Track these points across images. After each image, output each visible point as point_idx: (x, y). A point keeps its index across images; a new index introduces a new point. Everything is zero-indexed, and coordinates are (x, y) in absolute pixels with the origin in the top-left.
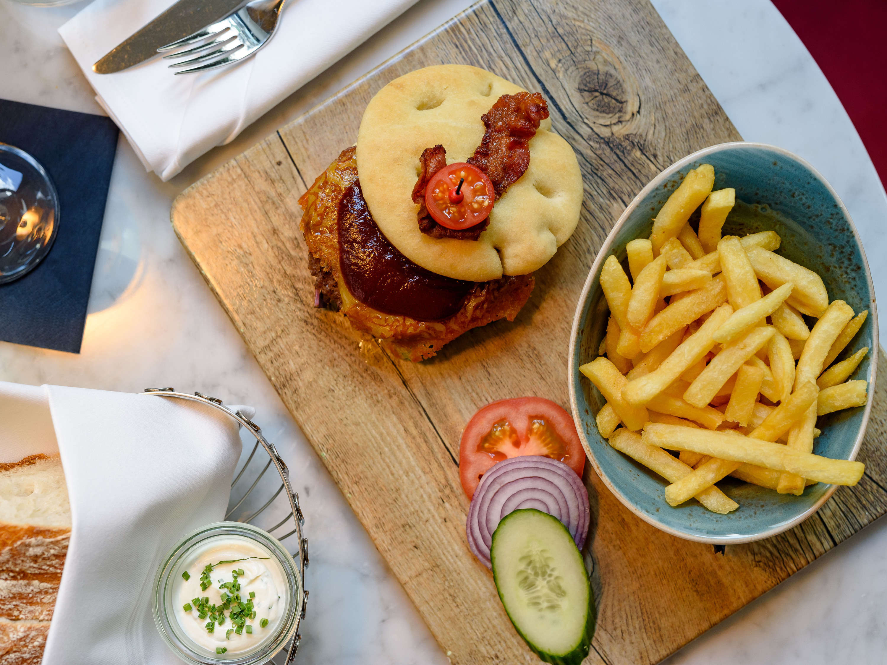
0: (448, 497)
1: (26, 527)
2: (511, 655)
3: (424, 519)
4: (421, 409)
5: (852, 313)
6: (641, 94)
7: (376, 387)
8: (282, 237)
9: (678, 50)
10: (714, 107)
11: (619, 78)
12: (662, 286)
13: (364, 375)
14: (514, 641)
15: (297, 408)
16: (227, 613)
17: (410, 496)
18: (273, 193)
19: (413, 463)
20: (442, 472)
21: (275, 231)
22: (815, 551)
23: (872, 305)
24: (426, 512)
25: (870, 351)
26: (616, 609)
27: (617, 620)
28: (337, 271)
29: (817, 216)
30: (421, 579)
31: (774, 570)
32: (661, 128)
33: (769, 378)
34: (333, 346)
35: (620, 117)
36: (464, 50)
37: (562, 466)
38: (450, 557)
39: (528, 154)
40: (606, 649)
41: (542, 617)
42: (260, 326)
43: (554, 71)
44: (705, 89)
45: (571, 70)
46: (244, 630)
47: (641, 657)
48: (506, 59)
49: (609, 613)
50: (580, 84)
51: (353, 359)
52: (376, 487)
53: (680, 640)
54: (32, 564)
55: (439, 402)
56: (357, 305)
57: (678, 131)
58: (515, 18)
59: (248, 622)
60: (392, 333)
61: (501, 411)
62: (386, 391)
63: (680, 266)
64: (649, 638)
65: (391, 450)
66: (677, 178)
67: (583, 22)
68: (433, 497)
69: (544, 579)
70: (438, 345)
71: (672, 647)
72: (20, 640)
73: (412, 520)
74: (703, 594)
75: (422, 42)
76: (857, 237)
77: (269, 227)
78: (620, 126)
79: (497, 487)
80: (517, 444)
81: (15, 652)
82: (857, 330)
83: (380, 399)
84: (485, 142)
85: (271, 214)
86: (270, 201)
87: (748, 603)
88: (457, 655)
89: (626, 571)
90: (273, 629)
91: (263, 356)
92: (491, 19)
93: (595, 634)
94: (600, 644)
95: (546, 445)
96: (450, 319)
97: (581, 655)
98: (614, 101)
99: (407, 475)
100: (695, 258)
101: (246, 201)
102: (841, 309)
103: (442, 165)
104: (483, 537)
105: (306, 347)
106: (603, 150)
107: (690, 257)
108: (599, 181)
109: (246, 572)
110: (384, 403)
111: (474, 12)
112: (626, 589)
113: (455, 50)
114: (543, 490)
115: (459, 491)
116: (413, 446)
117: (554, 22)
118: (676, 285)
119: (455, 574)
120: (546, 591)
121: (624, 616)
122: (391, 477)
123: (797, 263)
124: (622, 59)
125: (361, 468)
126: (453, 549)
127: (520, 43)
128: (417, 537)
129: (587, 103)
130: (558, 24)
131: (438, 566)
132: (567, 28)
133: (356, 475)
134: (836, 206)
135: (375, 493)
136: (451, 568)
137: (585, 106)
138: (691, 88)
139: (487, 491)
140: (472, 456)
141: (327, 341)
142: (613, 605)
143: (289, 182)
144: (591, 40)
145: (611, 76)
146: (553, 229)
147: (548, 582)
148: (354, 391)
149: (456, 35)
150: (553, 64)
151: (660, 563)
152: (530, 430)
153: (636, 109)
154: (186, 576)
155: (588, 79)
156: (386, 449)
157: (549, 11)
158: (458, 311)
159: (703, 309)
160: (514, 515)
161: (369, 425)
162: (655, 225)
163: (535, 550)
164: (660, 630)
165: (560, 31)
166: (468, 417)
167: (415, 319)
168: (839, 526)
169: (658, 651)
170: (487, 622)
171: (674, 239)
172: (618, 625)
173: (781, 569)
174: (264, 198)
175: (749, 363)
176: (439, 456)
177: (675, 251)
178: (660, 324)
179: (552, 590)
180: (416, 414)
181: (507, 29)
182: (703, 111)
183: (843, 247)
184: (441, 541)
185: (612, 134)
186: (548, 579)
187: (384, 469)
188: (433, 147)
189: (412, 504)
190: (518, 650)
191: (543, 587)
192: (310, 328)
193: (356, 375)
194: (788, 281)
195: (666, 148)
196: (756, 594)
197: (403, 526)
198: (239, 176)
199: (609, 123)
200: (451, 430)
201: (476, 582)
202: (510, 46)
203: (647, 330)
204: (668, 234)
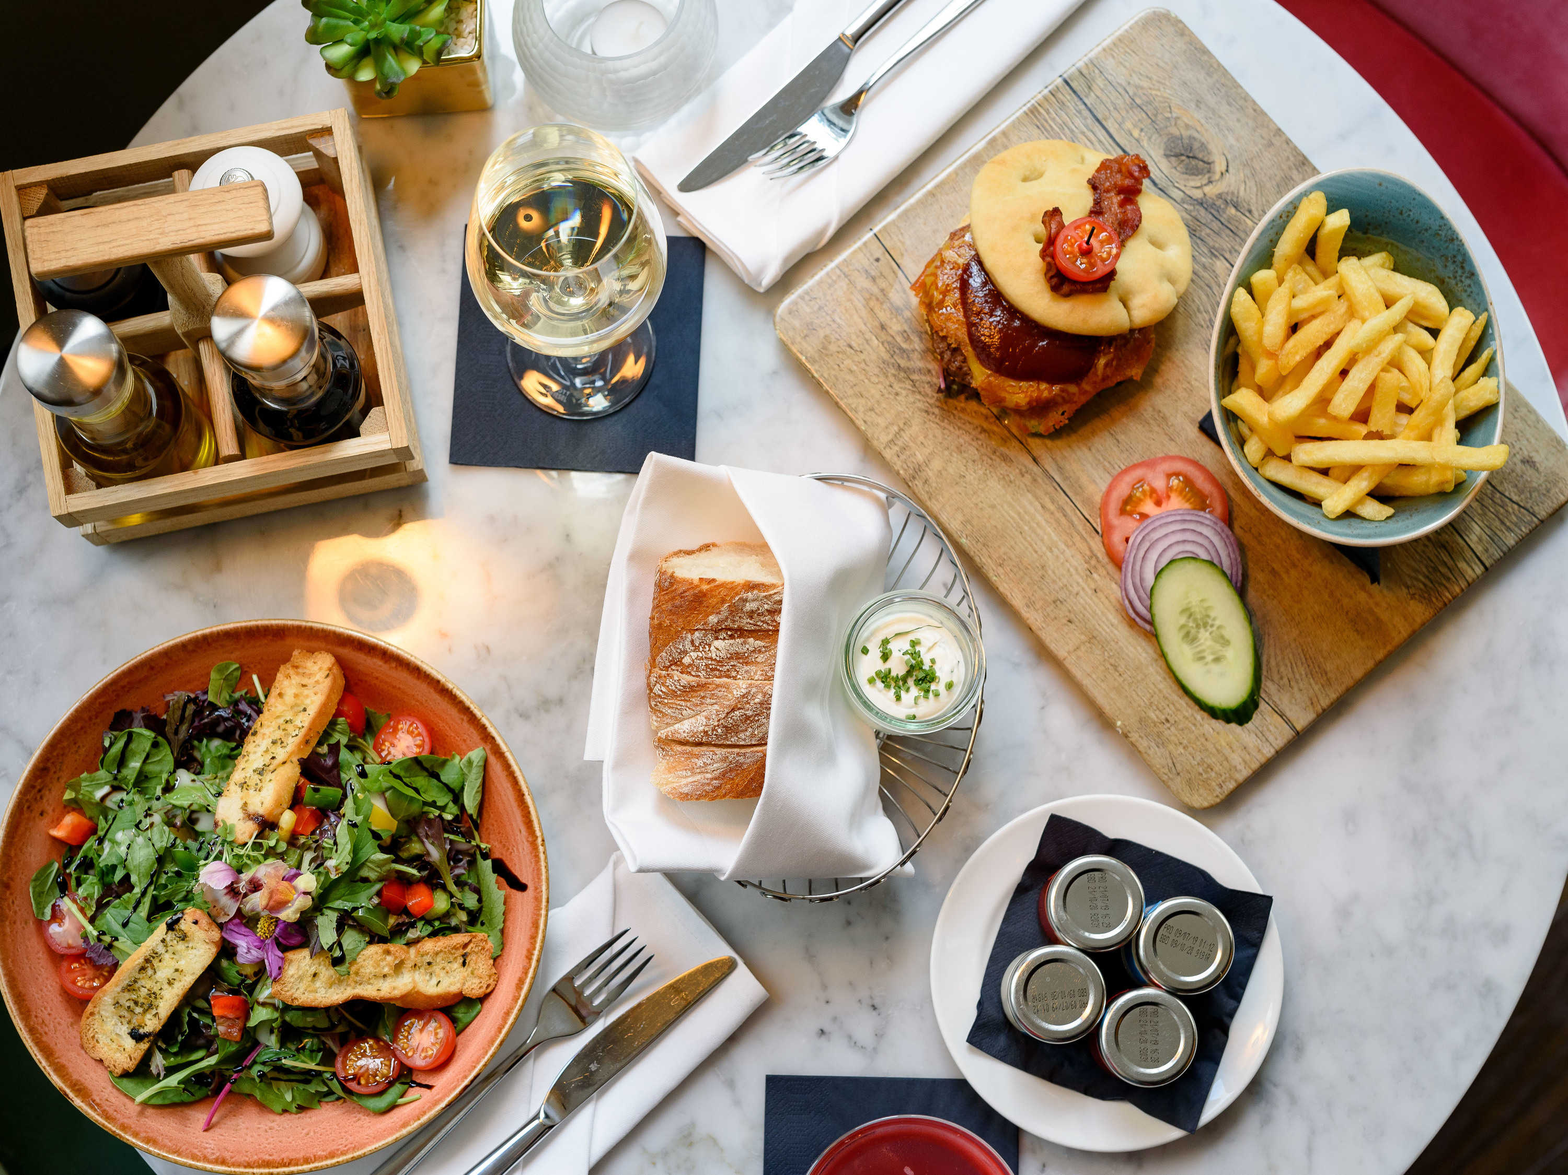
0: (1095, 567)
1: (742, 582)
2: (1181, 717)
3: (1075, 592)
4: (1055, 484)
5: (1473, 318)
6: (1226, 152)
7: (1006, 468)
8: (890, 331)
9: (1256, 107)
10: (1301, 158)
11: (1203, 140)
12: (1291, 313)
13: (993, 457)
14: (1183, 703)
15: (930, 498)
16: (911, 682)
17: (1057, 572)
18: (875, 290)
19: (1055, 538)
20: (1085, 544)
21: (883, 327)
22: (1467, 577)
23: (1490, 308)
24: (1075, 585)
25: (1495, 352)
26: (1279, 658)
27: (1282, 669)
28: (966, 346)
29: (1426, 230)
30: (1079, 653)
31: (1430, 601)
32: (1251, 183)
33: (1405, 383)
34: (957, 432)
35: (1209, 178)
36: (1046, 130)
37: (1208, 516)
38: (1105, 628)
39: (1138, 210)
40: (1276, 699)
41: (1209, 672)
42: (882, 422)
43: (1137, 140)
44: (1288, 142)
45: (1154, 137)
46: (931, 695)
47: (1312, 703)
48: (1089, 134)
49: (1273, 663)
50: (1165, 150)
51: (980, 443)
52: (1021, 567)
53: (1348, 682)
54: (748, 620)
55: (1072, 474)
56: (989, 376)
57: (1268, 185)
58: (1092, 94)
59: (933, 687)
60: (1027, 399)
61: (1139, 473)
62: (1017, 471)
63: (1305, 291)
64: (1316, 683)
65: (1031, 528)
66: (1291, 208)
67: (1159, 90)
68: (1079, 569)
69: (1206, 631)
70: (1069, 409)
71: (1341, 689)
72: (743, 696)
73: (1062, 595)
74: (1364, 633)
75: (1003, 126)
76: (1466, 245)
77: (877, 324)
78: (1211, 186)
79: (1146, 545)
80: (1158, 503)
81: (739, 709)
82: (1480, 333)
83: (1012, 478)
84: (1097, 203)
85: (877, 310)
86: (874, 298)
87: (1410, 636)
88: (1127, 724)
89: (1284, 618)
90: (957, 691)
91: (888, 450)
92: (1069, 98)
93: (1263, 686)
94: (1269, 695)
95: (1188, 500)
96: (1082, 379)
97: (1252, 707)
98: (1201, 163)
99: (1051, 551)
100: (1316, 284)
101: (849, 300)
102: (1461, 315)
103: (1061, 226)
104: (1139, 598)
105: (931, 436)
106: (1198, 211)
107: (1312, 283)
108: (1199, 241)
109: (922, 641)
110: (1017, 482)
111: (1050, 92)
112: (1286, 637)
113: (1037, 131)
114: (1194, 542)
115: (1105, 560)
116: (1052, 521)
117: (1131, 93)
118: (1304, 310)
119: (1112, 643)
120: (1209, 643)
121: (1289, 665)
122: (1035, 555)
123: (1414, 277)
124: (1203, 121)
125: (1003, 550)
126: (1108, 619)
127: (1100, 117)
128: (1070, 612)
129: (1175, 168)
130: (1135, 94)
131: (1094, 637)
132: (1144, 98)
133: (999, 557)
134: (1442, 218)
135: (1021, 573)
136: (1109, 639)
137: (1174, 170)
138: (1274, 141)
139: (1138, 549)
140: (1115, 520)
141: (951, 429)
142: (1276, 655)
143: (891, 277)
144: (1170, 107)
145: (1194, 138)
146: (1172, 281)
147: (1211, 633)
148: (985, 474)
149: (1035, 116)
150: (1136, 133)
151: (1317, 608)
152: (1170, 489)
153: (1224, 168)
154: (865, 651)
155: (1172, 145)
156: (1026, 528)
157: (1124, 84)
158: (1090, 369)
159: (1332, 329)
160: (1170, 566)
161: (1006, 507)
162: (1276, 254)
163: (1194, 600)
164: (1326, 674)
165: (1138, 101)
166: (1104, 487)
167: (1048, 383)
168: (1487, 550)
169: (1327, 695)
170: (1152, 686)
171: (1295, 266)
172: (1284, 674)
173: (1437, 599)
174: (867, 296)
175: (1383, 370)
176: (1080, 528)
177: (1298, 277)
178: (1295, 346)
179: (1215, 641)
180: (1050, 489)
181: (1085, 104)
182: (1290, 163)
183: (1455, 257)
184: (1094, 612)
185: (1205, 194)
186: (1210, 630)
187: (1027, 548)
188: (1051, 209)
189: (1060, 579)
190: (1187, 711)
191: (1206, 640)
192: (932, 417)
193: (985, 458)
194: (1406, 295)
195: (1260, 203)
196: (1416, 626)
197: (1054, 602)
198: (839, 276)
199: (1199, 184)
200: (1088, 501)
201: (1135, 648)
202: (1090, 120)
203: (1284, 352)
204: (1290, 262)
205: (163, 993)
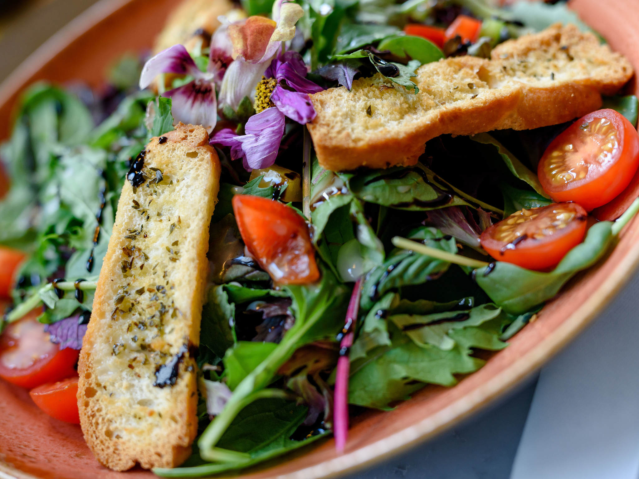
205: (171, 279)
